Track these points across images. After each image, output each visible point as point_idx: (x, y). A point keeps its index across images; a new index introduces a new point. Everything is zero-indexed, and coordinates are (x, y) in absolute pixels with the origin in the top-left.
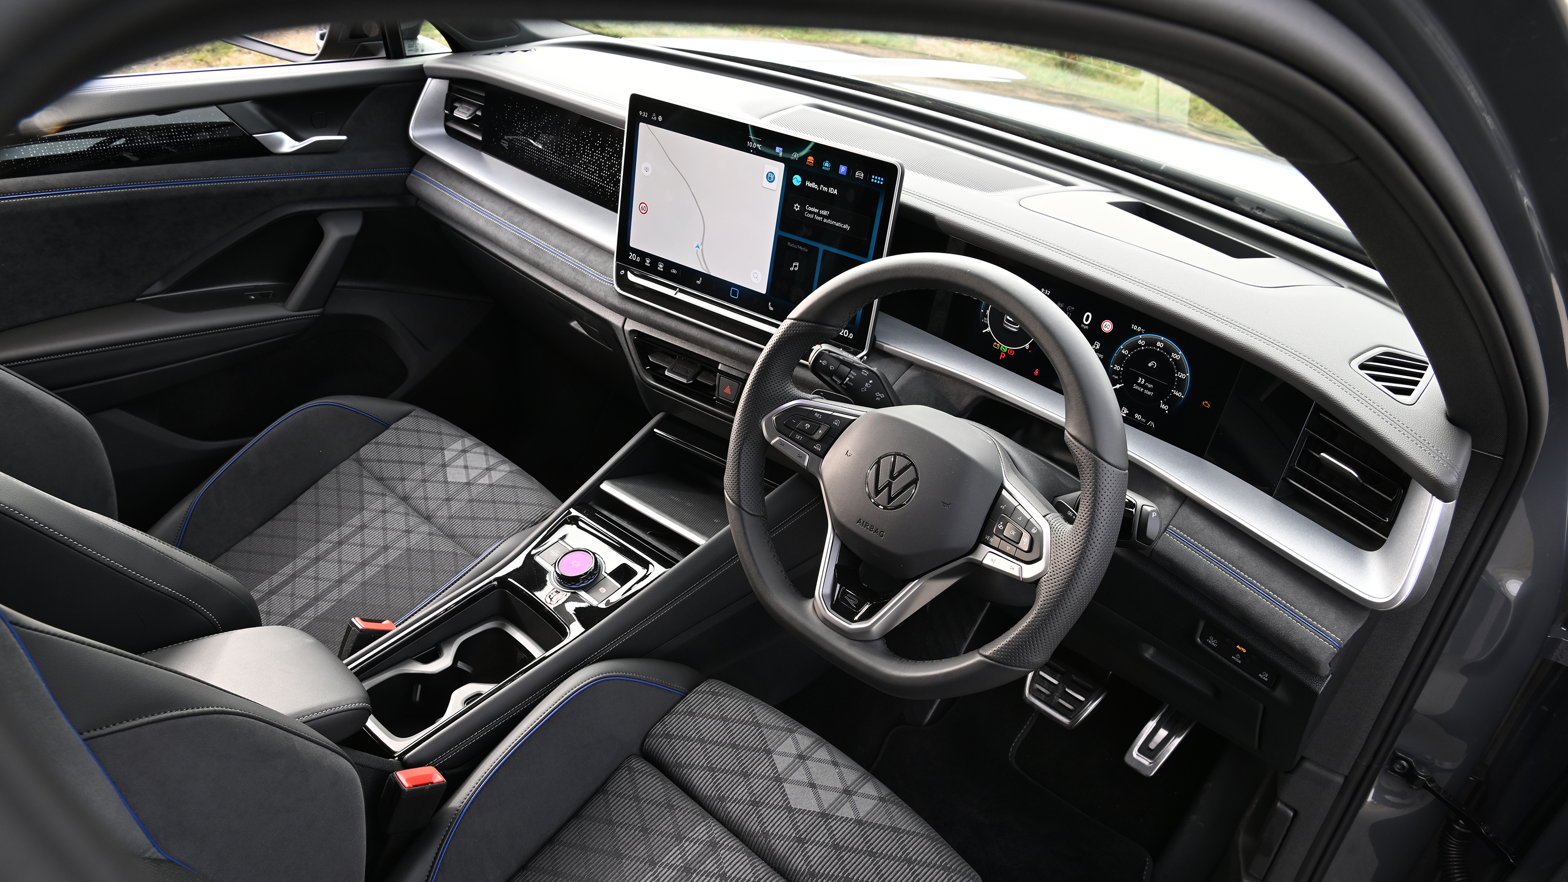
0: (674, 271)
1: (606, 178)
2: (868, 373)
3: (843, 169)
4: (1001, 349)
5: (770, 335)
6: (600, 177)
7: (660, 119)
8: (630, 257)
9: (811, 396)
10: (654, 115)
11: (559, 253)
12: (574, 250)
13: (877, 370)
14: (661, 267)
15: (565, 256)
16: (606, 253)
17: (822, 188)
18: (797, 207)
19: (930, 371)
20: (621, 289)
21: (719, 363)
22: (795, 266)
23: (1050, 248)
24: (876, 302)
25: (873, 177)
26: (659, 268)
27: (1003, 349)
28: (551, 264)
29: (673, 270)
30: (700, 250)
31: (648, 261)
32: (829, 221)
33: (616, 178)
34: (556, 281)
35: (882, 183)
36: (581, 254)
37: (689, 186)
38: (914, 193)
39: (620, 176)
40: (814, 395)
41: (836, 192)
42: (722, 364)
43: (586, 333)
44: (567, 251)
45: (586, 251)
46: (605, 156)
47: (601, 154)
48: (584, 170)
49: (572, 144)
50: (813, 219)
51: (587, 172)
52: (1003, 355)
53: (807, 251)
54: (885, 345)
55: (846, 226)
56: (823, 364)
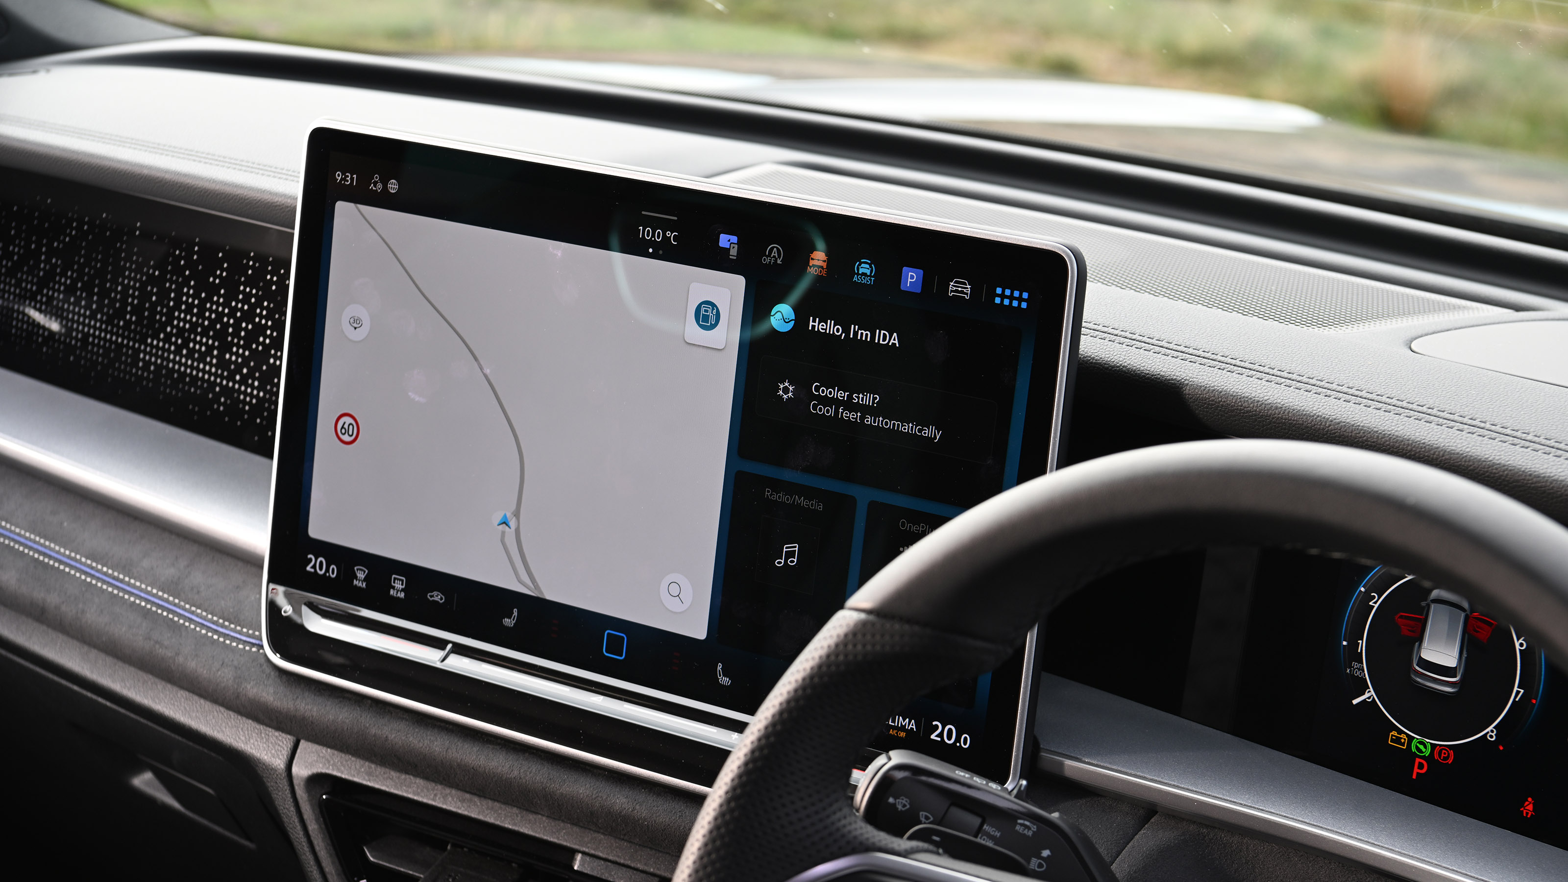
0: (437, 597)
1: (238, 370)
2: (1034, 828)
3: (911, 278)
4: (1414, 749)
5: (722, 755)
6: (223, 364)
7: (393, 186)
8: (309, 568)
9: (903, 844)
10: (377, 177)
11: (105, 574)
12: (146, 563)
13: (1060, 818)
14: (398, 587)
15: (122, 581)
16: (240, 564)
17: (856, 333)
18: (786, 390)
19: (1207, 826)
20: (285, 657)
21: (573, 852)
22: (790, 554)
23: (1527, 444)
24: (1031, 640)
25: (999, 291)
26: (392, 592)
27: (1417, 748)
28: (81, 606)
29: (435, 593)
30: (510, 532)
31: (361, 575)
32: (880, 422)
33: (268, 364)
34: (94, 652)
35: (1024, 305)
36: (168, 572)
37: (476, 359)
38: (1116, 332)
39: (281, 358)
40: (914, 844)
41: (895, 340)
42: (584, 853)
43: (176, 804)
44: (127, 568)
45: (182, 563)
46: (236, 309)
47: (226, 304)
48: (178, 352)
49: (144, 285)
50: (836, 419)
51: (187, 357)
52: (1421, 766)
53: (821, 508)
54: (1068, 762)
55: (929, 432)
56: (900, 807)
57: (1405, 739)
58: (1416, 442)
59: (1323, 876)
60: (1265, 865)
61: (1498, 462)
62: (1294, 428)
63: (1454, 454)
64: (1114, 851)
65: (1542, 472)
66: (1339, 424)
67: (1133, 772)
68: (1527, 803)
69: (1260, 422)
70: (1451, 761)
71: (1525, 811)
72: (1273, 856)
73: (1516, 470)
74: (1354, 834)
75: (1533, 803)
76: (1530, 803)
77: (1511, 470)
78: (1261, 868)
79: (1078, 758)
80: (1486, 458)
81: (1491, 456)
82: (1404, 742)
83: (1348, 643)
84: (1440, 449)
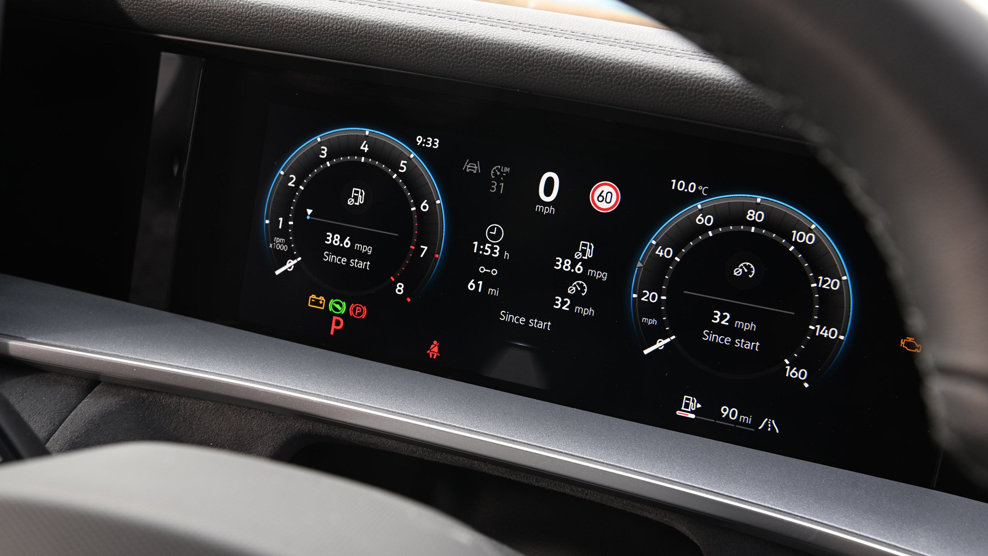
27: (334, 307)
52: (338, 323)
57: (323, 301)
58: (333, 15)
59: (255, 426)
60: (201, 421)
61: (411, 25)
62: (218, 14)
63: (369, 22)
64: (56, 420)
65: (451, 30)
66: (260, 5)
67: (75, 346)
68: (433, 346)
69: (186, 13)
70: (365, 315)
71: (431, 354)
72: (208, 412)
73: (428, 31)
74: (284, 384)
75: (438, 346)
76: (436, 345)
77: (423, 31)
78: (197, 424)
79: (22, 338)
80: (398, 23)
81: (404, 21)
82: (322, 304)
83: (270, 222)
84: (356, 19)
